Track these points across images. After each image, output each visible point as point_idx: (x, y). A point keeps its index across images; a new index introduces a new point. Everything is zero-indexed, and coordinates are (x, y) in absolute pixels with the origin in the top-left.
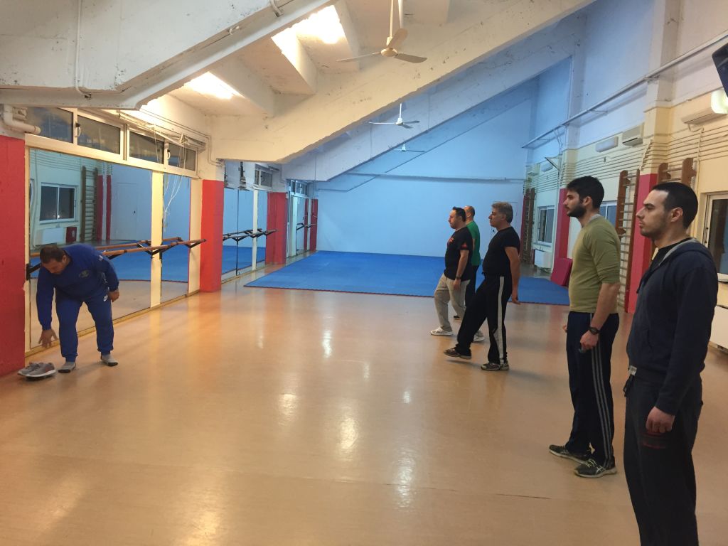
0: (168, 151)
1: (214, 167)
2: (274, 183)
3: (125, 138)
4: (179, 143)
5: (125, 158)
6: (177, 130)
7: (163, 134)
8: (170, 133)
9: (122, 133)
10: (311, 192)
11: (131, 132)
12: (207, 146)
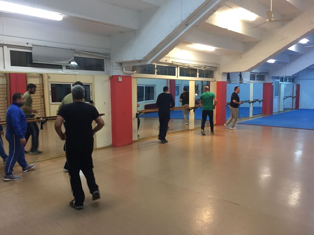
0: (198, 72)
1: (221, 76)
2: (265, 79)
3: (178, 71)
4: (202, 69)
5: (177, 77)
6: (201, 64)
7: (194, 67)
8: (197, 66)
9: (176, 69)
10: (296, 81)
11: (180, 68)
12: (218, 68)
